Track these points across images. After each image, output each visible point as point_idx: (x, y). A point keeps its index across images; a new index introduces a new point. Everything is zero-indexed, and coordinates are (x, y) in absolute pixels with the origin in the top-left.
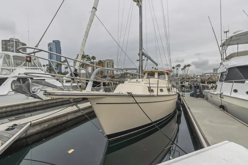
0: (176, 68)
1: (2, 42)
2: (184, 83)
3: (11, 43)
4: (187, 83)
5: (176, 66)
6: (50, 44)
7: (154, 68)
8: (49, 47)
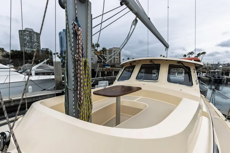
0: (188, 56)
1: (19, 32)
2: (200, 74)
3: (26, 32)
4: (204, 75)
5: (188, 54)
6: (60, 33)
7: (163, 56)
8: (60, 36)
